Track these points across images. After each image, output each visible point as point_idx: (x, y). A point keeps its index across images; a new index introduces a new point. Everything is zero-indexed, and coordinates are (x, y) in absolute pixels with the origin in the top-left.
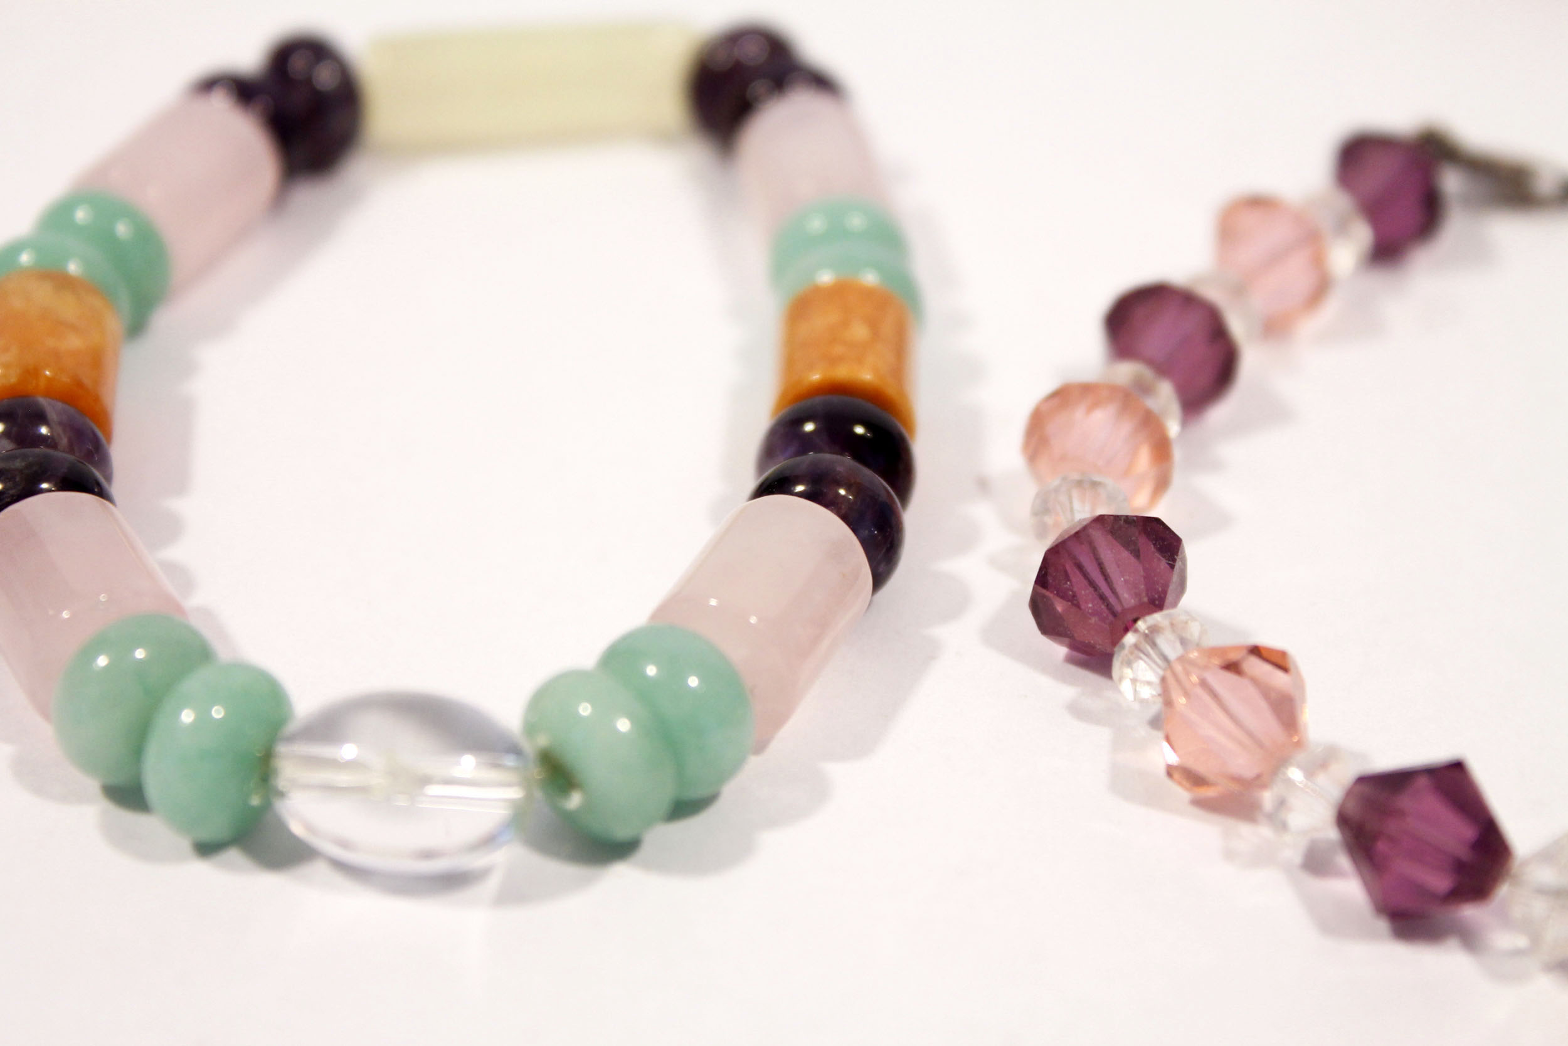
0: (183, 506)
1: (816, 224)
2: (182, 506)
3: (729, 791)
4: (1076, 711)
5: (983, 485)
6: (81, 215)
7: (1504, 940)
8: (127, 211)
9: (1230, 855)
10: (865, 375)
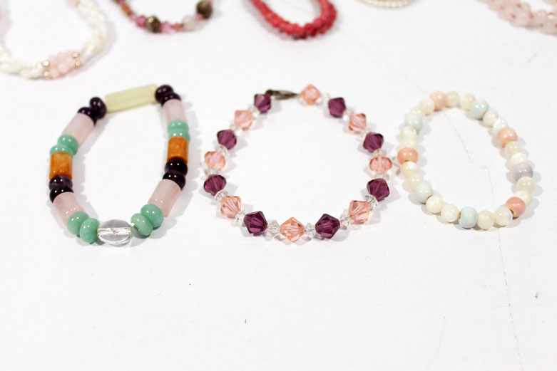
0: (85, 184)
1: (173, 125)
2: (84, 193)
3: (163, 224)
4: (212, 203)
5: (200, 164)
6: (64, 139)
7: (268, 234)
8: (71, 137)
9: (232, 225)
10: (179, 155)
